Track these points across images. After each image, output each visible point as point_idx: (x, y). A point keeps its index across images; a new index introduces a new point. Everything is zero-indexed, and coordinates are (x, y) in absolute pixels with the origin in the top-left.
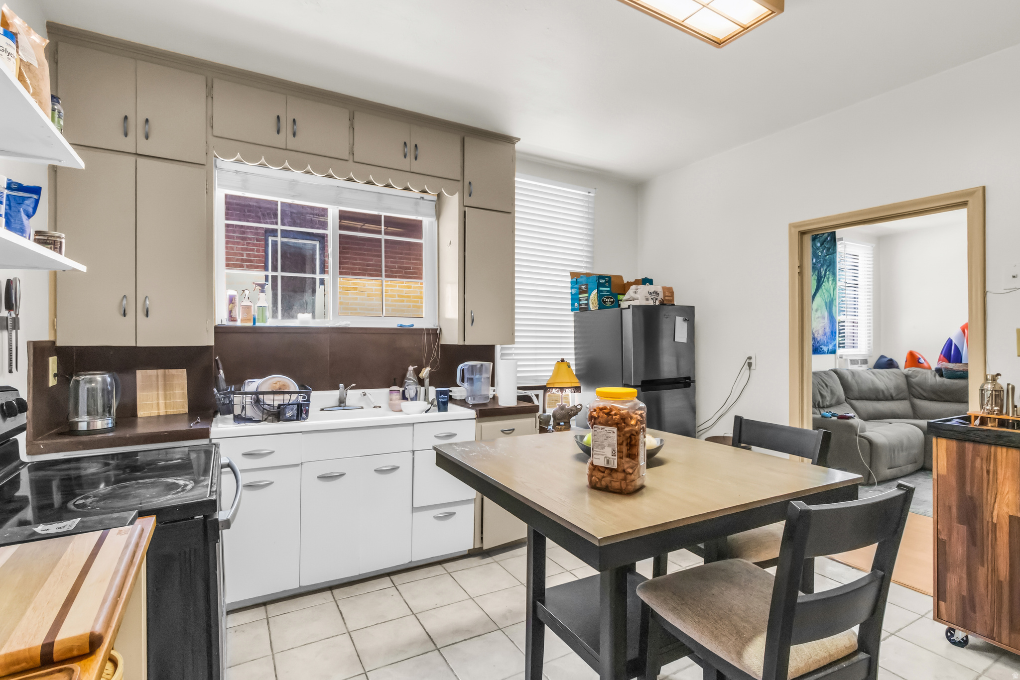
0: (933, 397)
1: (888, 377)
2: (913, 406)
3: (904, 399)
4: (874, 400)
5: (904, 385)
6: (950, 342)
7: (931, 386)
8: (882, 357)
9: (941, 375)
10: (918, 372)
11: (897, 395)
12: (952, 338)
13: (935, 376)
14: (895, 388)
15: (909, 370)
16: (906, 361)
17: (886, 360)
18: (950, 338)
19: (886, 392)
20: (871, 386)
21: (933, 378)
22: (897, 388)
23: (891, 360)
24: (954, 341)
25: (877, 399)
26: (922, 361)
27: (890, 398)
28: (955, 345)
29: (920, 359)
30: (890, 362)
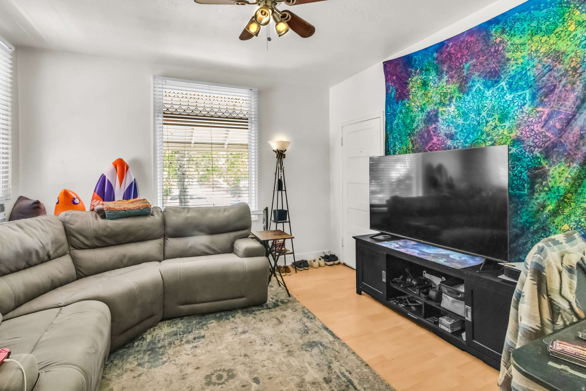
0: (97, 243)
1: (42, 230)
2: (75, 260)
3: (64, 254)
4: (25, 268)
5: (63, 237)
6: (103, 178)
7: (95, 230)
8: (21, 198)
9: (103, 217)
10: (77, 216)
11: (56, 251)
12: (105, 174)
13: (96, 218)
14: (52, 243)
15: (66, 215)
16: (58, 203)
17: (31, 202)
18: (103, 174)
19: (41, 252)
20: (20, 250)
21: (95, 221)
22: (55, 242)
23: (38, 202)
24: (107, 178)
25: (29, 265)
26: (77, 201)
27: (46, 258)
28: (108, 181)
29: (74, 199)
30: (35, 205)
